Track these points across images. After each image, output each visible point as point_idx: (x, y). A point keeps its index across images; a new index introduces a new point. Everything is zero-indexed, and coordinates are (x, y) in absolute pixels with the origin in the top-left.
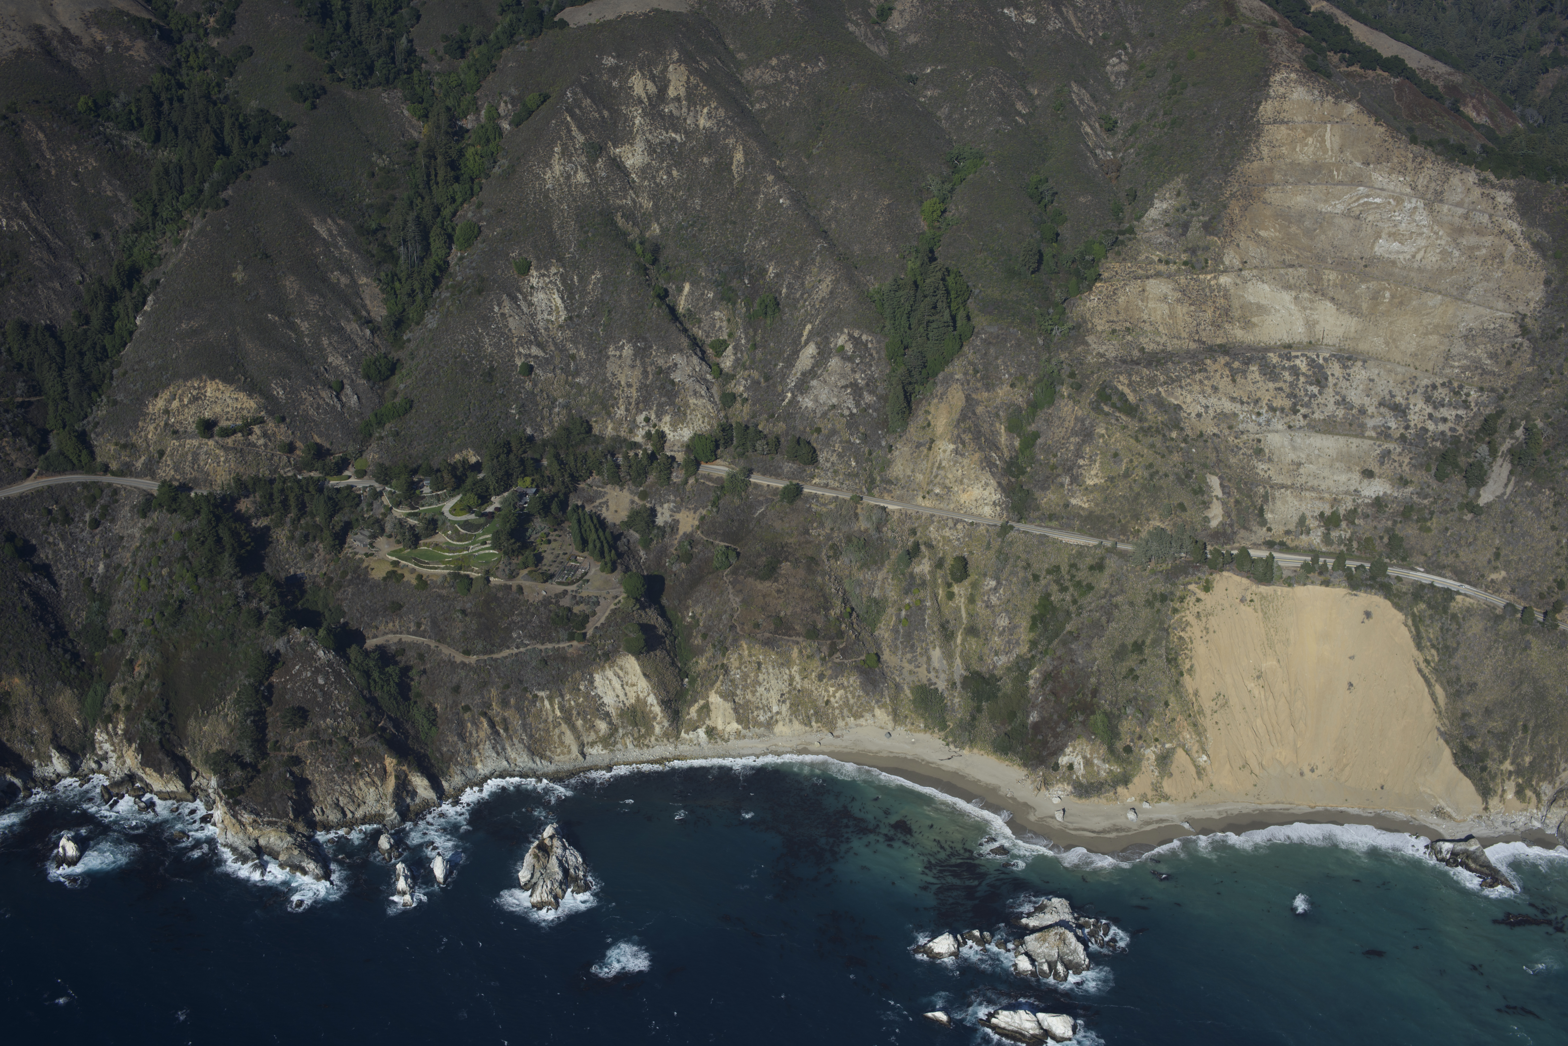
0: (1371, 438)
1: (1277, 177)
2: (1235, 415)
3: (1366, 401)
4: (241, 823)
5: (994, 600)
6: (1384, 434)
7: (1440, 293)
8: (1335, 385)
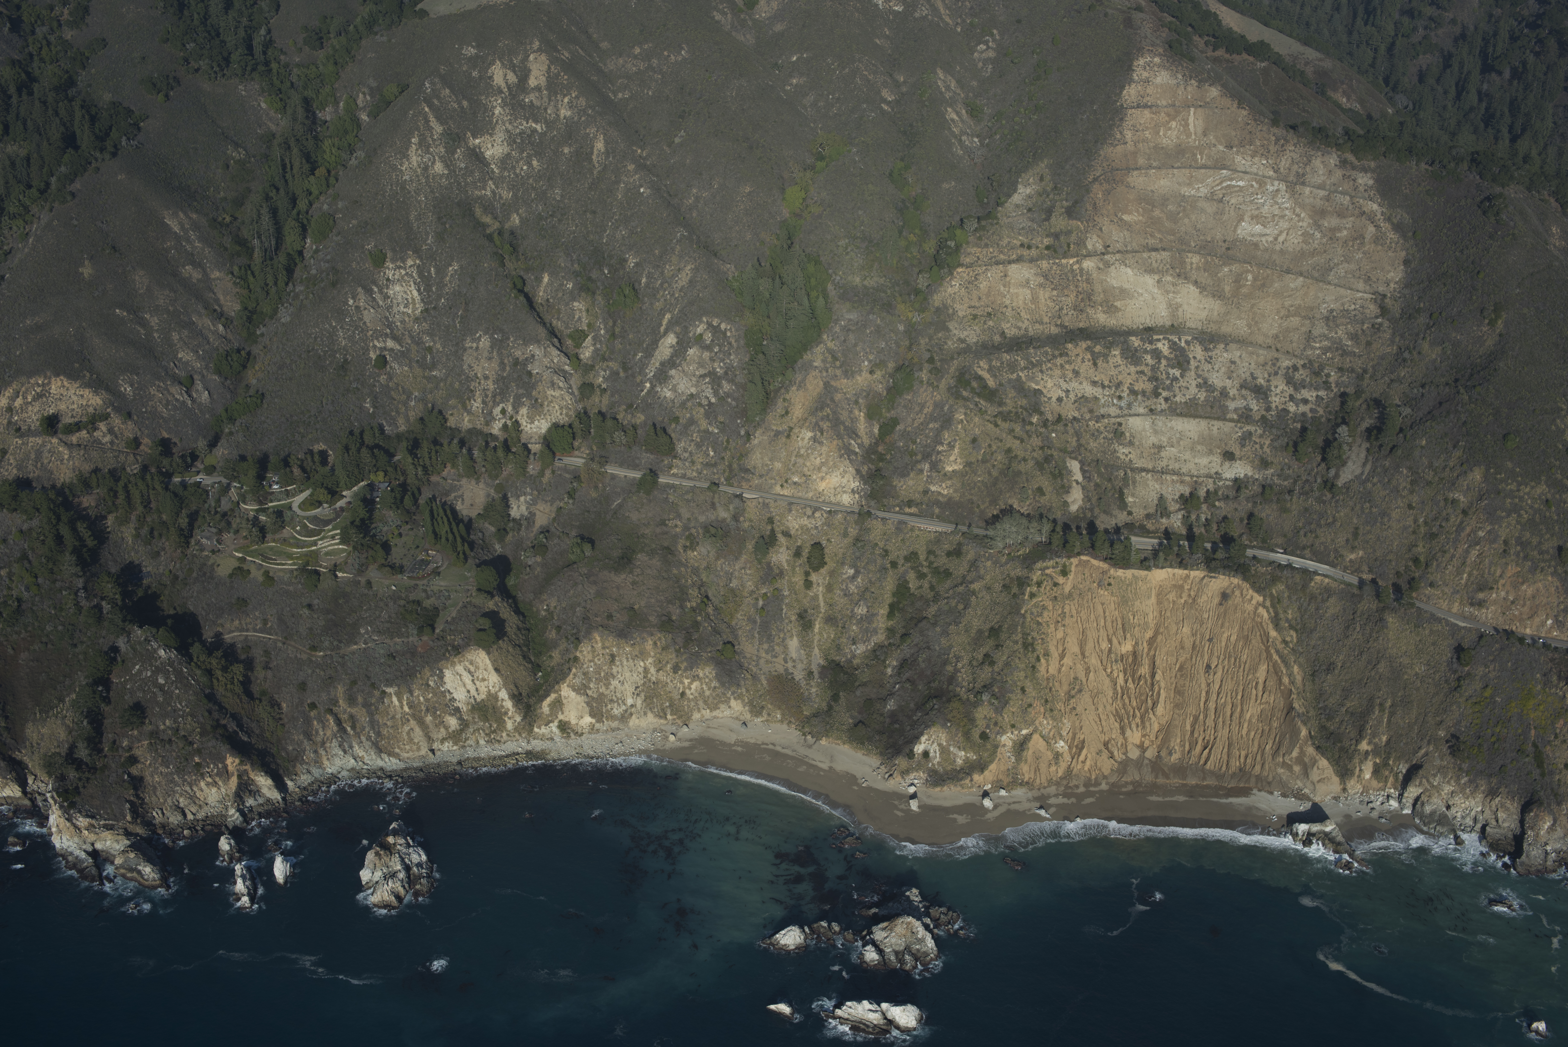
0: (1232, 420)
1: (1141, 161)
2: (1096, 398)
3: (1228, 383)
4: (76, 827)
5: (852, 588)
6: (1245, 416)
7: (1301, 274)
8: (1197, 367)
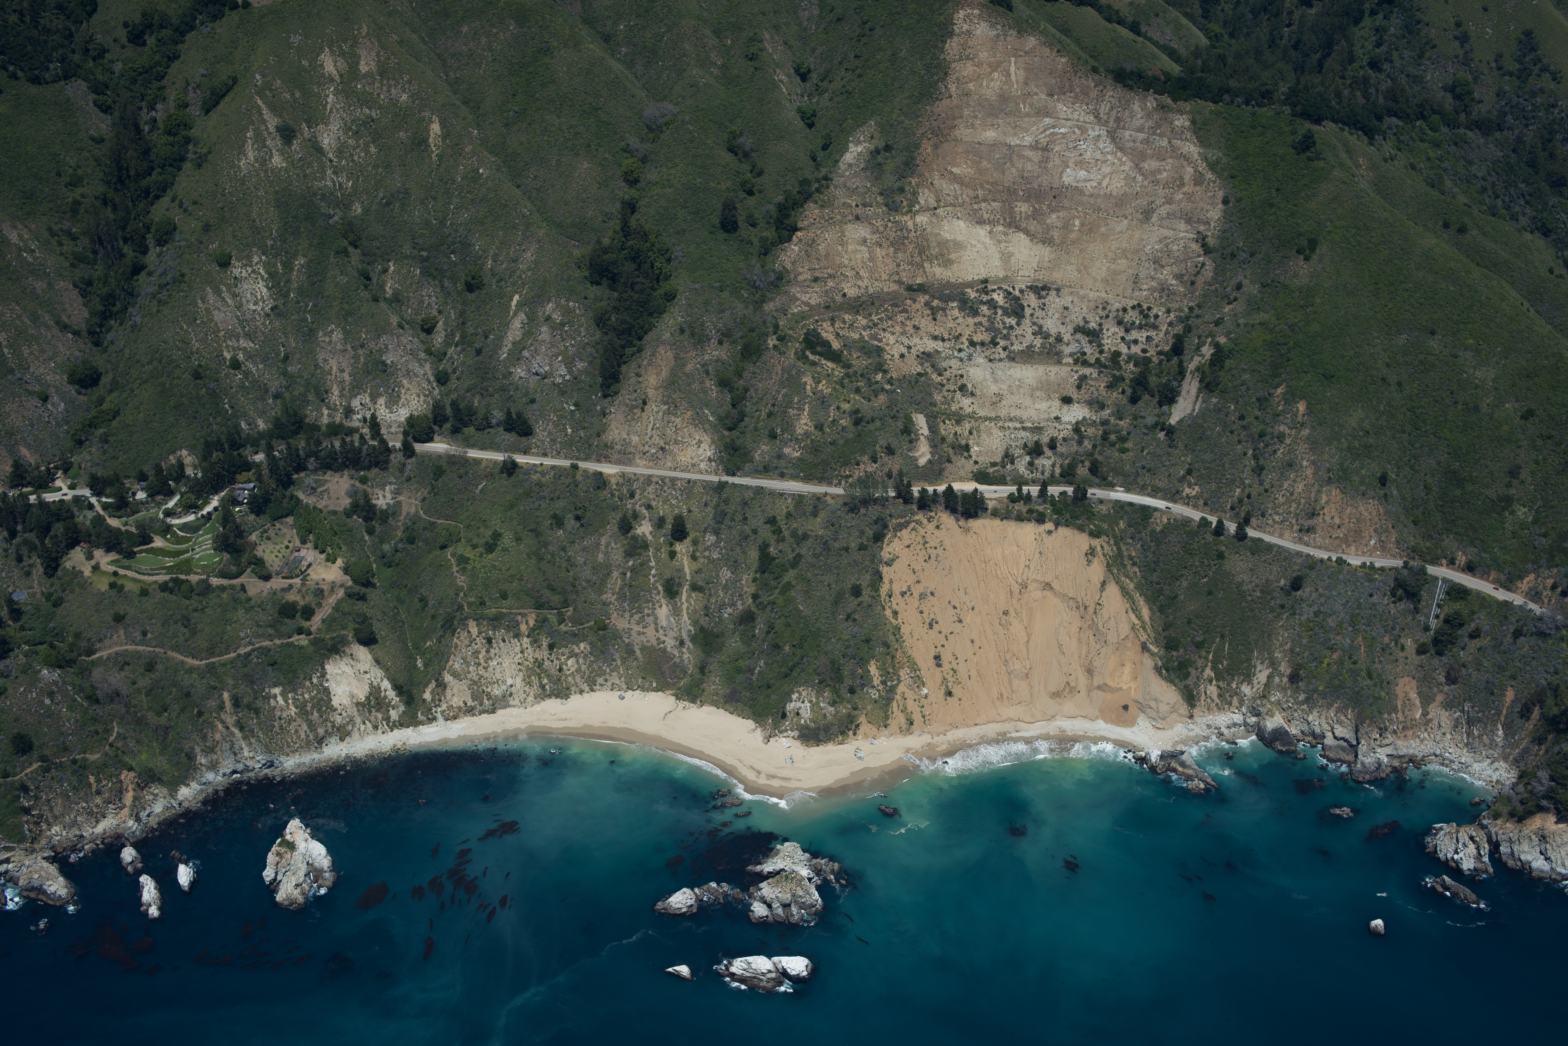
0: (1069, 364)
1: (966, 113)
2: (937, 352)
3: (1062, 329)
5: (715, 555)
6: (1081, 360)
7: (1126, 218)
8: (1032, 315)
